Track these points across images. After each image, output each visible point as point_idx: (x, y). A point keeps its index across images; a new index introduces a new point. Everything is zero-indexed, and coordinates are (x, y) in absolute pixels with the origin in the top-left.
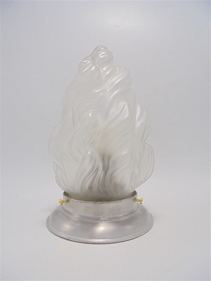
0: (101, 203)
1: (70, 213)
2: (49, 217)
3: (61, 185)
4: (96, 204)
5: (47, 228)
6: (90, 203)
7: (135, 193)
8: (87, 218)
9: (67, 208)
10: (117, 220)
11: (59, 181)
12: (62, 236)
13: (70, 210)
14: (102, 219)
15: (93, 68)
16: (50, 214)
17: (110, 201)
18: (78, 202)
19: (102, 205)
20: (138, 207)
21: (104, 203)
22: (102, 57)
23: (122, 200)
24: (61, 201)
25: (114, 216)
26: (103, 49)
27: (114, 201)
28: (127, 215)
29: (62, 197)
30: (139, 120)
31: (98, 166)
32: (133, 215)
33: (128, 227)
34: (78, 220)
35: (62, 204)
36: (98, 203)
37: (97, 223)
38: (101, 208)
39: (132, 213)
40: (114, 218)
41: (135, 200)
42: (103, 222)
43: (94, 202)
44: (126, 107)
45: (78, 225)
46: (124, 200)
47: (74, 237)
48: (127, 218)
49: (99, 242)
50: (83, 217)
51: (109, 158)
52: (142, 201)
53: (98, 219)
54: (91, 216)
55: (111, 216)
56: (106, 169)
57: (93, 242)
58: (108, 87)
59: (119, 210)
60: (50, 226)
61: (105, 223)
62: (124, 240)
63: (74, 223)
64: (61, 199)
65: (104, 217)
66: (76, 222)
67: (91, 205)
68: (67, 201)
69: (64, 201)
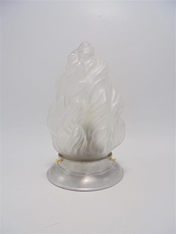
0: (86, 163)
1: (64, 169)
2: (49, 169)
3: (57, 149)
4: (82, 164)
5: (47, 179)
6: (78, 163)
7: (110, 155)
8: (76, 173)
9: (62, 165)
10: (97, 175)
11: (55, 146)
12: (59, 185)
13: (64, 167)
14: (87, 174)
15: (80, 63)
16: (50, 167)
17: (92, 161)
18: (69, 161)
19: (86, 164)
20: (113, 164)
21: (88, 163)
22: (86, 53)
23: (101, 161)
24: (57, 161)
25: (95, 172)
26: (87, 45)
27: (95, 162)
28: (104, 171)
29: (58, 158)
30: (114, 102)
31: (84, 138)
32: (109, 170)
33: (105, 179)
34: (69, 174)
35: (58, 163)
36: (84, 163)
37: (83, 177)
38: (86, 166)
39: (108, 169)
40: (95, 173)
41: (110, 159)
42: (87, 176)
43: (81, 162)
44: (104, 94)
45: (70, 178)
46: (103, 160)
47: (67, 186)
48: (104, 173)
49: (85, 190)
50: (73, 173)
51: (92, 132)
52: (115, 160)
53: (84, 174)
54: (79, 171)
55: (93, 172)
56: (89, 139)
57: (81, 190)
58: (90, 78)
59: (99, 167)
60: (50, 178)
61: (88, 177)
62: (102, 189)
63: (67, 176)
64: (57, 159)
65: (88, 172)
66: (68, 176)
67: (78, 164)
68: (62, 160)
69: (59, 161)
